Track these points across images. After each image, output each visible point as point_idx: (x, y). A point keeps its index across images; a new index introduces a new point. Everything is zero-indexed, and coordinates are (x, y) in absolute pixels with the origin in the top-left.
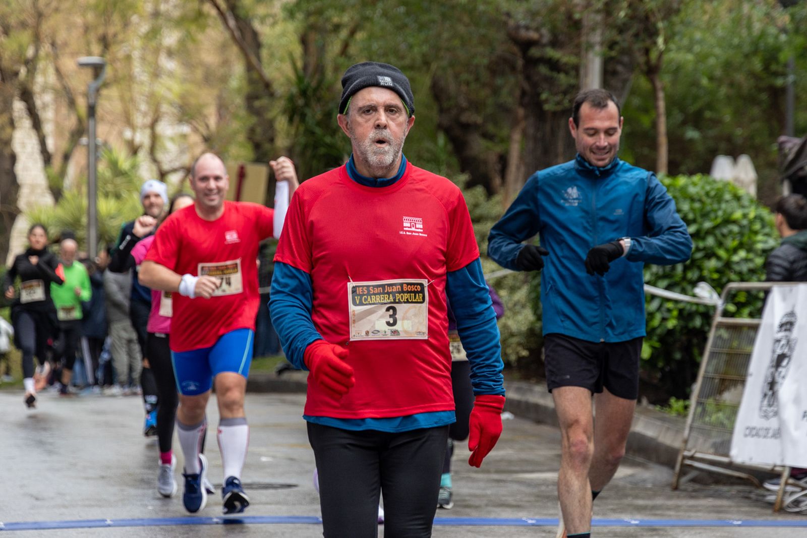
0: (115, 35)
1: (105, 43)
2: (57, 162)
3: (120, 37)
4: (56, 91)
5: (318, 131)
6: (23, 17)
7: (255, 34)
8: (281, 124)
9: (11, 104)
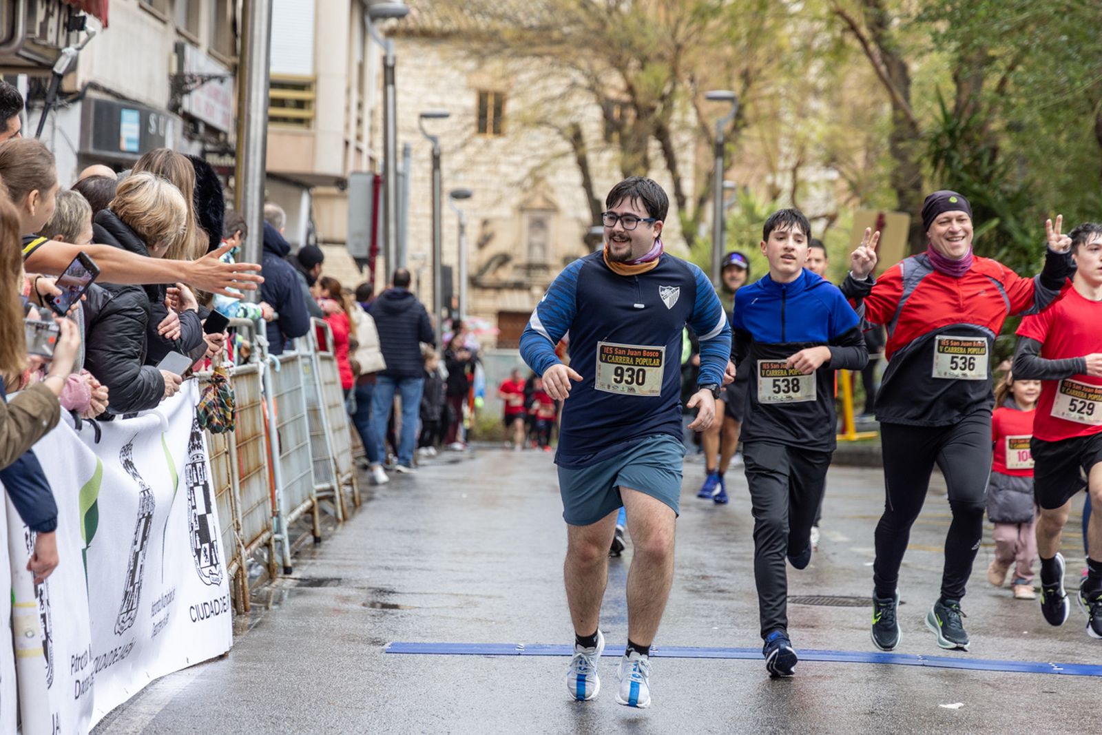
0: (759, 71)
1: (747, 78)
2: (690, 205)
3: (764, 73)
4: (695, 130)
5: (965, 176)
6: (661, 49)
7: (904, 68)
8: (927, 169)
9: (646, 142)
